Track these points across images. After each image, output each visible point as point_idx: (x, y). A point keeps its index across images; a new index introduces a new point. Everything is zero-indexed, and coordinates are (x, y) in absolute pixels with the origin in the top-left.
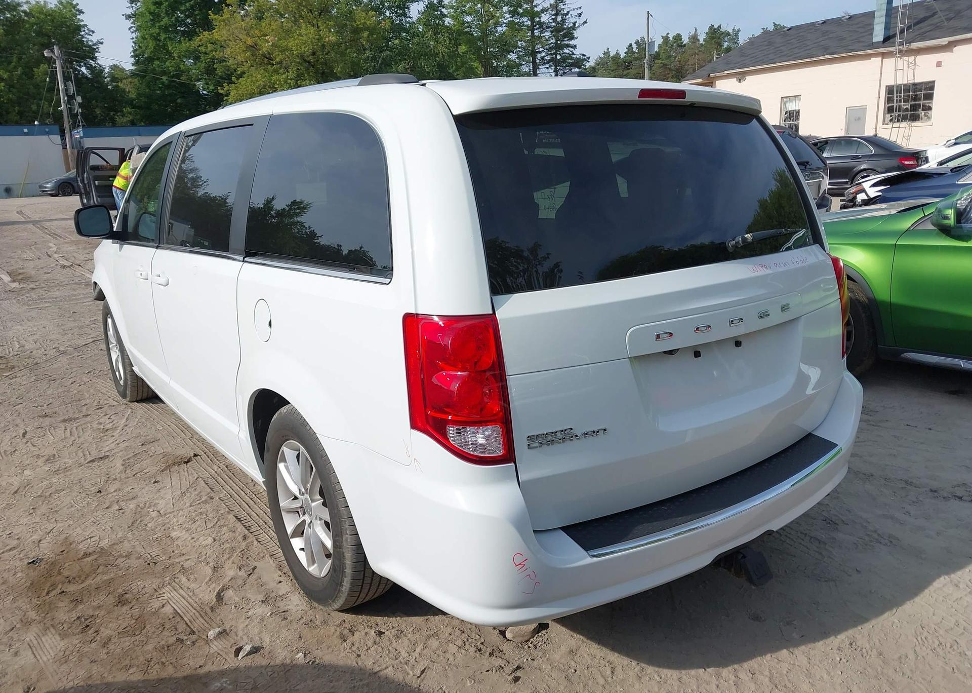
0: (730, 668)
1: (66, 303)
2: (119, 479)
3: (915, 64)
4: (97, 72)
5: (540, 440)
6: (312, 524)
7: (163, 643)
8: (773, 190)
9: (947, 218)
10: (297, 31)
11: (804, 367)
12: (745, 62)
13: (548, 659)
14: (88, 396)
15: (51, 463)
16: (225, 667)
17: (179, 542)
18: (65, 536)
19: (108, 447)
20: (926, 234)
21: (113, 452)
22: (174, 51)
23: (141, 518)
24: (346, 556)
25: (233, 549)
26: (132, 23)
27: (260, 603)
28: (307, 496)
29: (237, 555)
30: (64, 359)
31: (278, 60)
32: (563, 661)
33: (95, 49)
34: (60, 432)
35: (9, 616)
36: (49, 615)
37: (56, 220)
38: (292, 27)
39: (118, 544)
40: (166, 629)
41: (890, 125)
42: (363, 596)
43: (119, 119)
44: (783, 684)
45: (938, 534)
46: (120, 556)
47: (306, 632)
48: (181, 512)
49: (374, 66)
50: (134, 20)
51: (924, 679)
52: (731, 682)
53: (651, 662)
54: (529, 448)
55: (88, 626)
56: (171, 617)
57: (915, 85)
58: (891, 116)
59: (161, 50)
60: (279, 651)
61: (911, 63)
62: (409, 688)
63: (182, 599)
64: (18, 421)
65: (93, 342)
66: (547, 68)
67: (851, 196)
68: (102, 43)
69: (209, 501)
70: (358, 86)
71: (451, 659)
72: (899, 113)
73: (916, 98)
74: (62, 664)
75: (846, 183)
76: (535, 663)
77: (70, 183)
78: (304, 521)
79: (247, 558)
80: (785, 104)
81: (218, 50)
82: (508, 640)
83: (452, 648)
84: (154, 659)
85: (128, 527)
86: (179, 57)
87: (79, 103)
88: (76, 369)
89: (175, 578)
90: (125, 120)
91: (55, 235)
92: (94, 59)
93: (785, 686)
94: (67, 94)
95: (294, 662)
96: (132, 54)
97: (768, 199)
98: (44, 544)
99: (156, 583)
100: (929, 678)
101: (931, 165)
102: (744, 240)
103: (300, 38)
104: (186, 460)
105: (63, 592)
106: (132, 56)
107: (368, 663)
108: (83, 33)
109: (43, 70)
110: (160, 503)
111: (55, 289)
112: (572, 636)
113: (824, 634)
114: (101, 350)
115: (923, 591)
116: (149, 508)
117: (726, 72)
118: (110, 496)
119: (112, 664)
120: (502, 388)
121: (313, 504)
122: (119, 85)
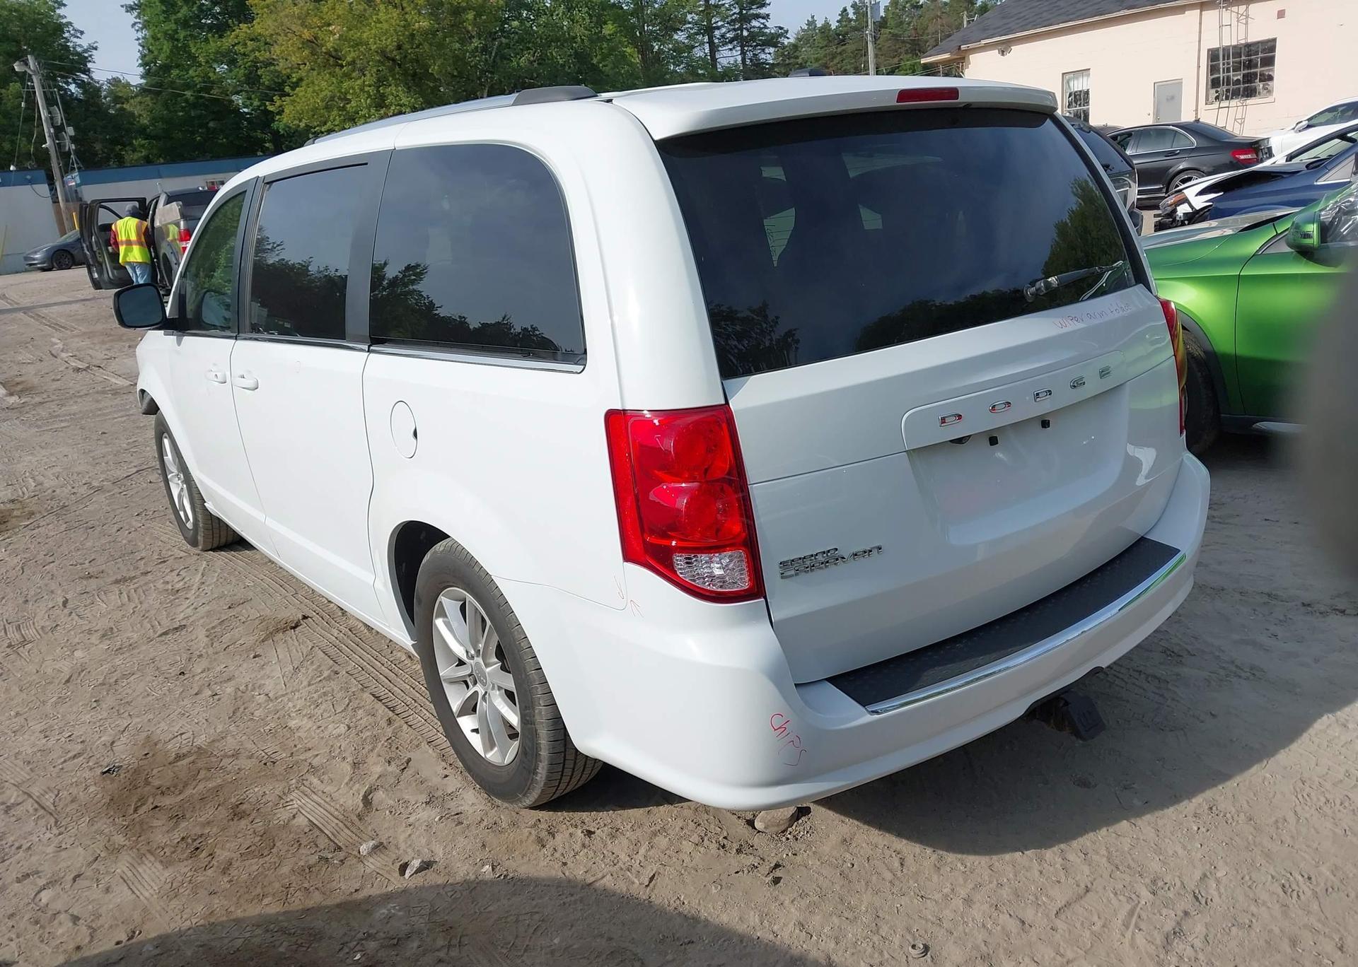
0: (1055, 849)
1: (89, 420)
2: (205, 656)
3: (1247, 17)
4: (91, 90)
5: (798, 567)
6: (487, 696)
7: (302, 863)
8: (1074, 209)
9: (1307, 236)
10: (374, 17)
11: (1131, 449)
12: (1008, 26)
13: (814, 853)
14: (143, 546)
15: (109, 639)
16: (390, 889)
17: (301, 734)
18: (145, 734)
19: (182, 614)
20: (1281, 258)
21: (191, 619)
22: (199, 54)
23: (244, 704)
24: (541, 734)
25: (376, 738)
26: (136, 18)
27: (424, 805)
28: (480, 660)
29: (383, 745)
30: (101, 497)
31: (349, 59)
32: (835, 853)
33: (87, 58)
34: (113, 597)
35: (89, 843)
36: (142, 838)
37: (55, 304)
38: (365, 10)
39: (218, 741)
40: (302, 846)
41: (1216, 105)
42: (563, 786)
43: (130, 156)
44: (1126, 864)
45: (1316, 661)
46: (226, 756)
47: (490, 838)
48: (297, 693)
49: (486, 60)
50: (139, 13)
51: (1308, 846)
52: (1058, 866)
53: (951, 848)
54: (782, 578)
55: (198, 848)
56: (307, 830)
57: (1248, 45)
58: (1217, 92)
59: (181, 55)
60: (459, 865)
61: (1242, 15)
62: (636, 901)
63: (317, 806)
64: (53, 586)
65: (137, 472)
66: (731, 49)
67: (1169, 209)
68: (96, 49)
69: (333, 677)
70: (513, 105)
71: (687, 860)
72: (1228, 87)
73: (1250, 65)
74: (171, 900)
75: (1159, 190)
76: (798, 858)
77: (66, 251)
78: (476, 692)
79: (397, 748)
80: (1068, 82)
81: (262, 49)
82: (759, 832)
83: (687, 846)
84: (294, 885)
85: (229, 718)
86: (207, 62)
87: (71, 137)
88: (120, 511)
89: (303, 780)
90: (136, 156)
91: (57, 326)
92: (87, 71)
93: (1129, 867)
94: (52, 124)
95: (480, 878)
96: (140, 61)
97: (1068, 221)
98: (119, 747)
99: (279, 788)
100: (1315, 845)
101: (1278, 160)
102: (1048, 285)
103: (378, 25)
104: (293, 625)
105: (156, 807)
106: (140, 65)
107: (578, 871)
108: (66, 35)
109: (14, 91)
110: (267, 683)
111: (72, 402)
112: (843, 822)
113: (1174, 797)
114: (150, 482)
115: (1301, 735)
116: (252, 691)
117: (983, 42)
118: (197, 678)
119: (239, 894)
120: (744, 500)
121: (488, 670)
122: (124, 106)
